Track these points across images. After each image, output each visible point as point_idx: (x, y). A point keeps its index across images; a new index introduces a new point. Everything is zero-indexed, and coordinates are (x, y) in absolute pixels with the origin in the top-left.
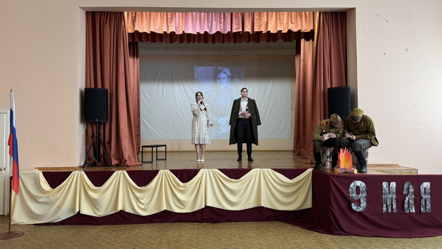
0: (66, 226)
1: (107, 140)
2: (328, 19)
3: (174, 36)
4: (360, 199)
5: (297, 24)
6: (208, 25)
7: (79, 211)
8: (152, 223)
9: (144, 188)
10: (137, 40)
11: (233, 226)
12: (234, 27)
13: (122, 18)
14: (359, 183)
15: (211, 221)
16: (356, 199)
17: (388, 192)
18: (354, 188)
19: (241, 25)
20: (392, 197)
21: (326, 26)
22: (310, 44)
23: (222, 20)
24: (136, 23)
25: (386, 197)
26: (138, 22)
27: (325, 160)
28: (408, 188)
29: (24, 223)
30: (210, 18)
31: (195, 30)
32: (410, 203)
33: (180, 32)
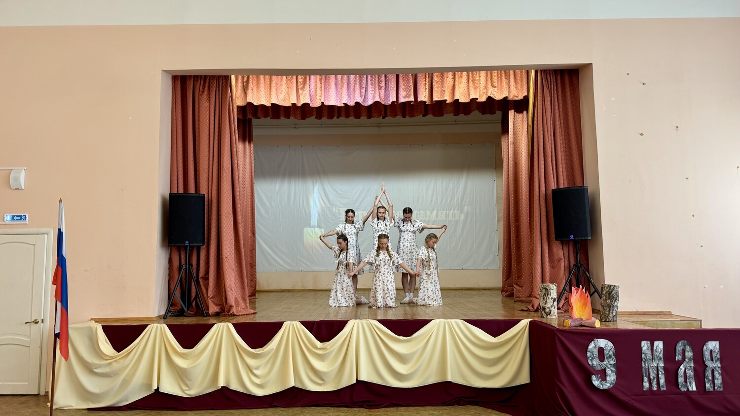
0: (137, 412)
1: (201, 274)
2: (549, 81)
3: (307, 109)
4: (605, 369)
5: (502, 87)
6: (361, 92)
7: (158, 388)
8: (272, 408)
9: (259, 351)
10: (249, 116)
11: (402, 413)
12: (402, 93)
13: (227, 85)
14: (602, 343)
15: (367, 406)
16: (599, 368)
17: (651, 357)
18: (596, 351)
19: (412, 90)
20: (658, 366)
21: (546, 92)
22: (523, 118)
23: (383, 84)
24: (250, 92)
25: (648, 366)
26: (252, 89)
27: (549, 306)
28: (684, 351)
29: (72, 407)
30: (364, 81)
31: (341, 100)
32: (688, 375)
33: (318, 104)
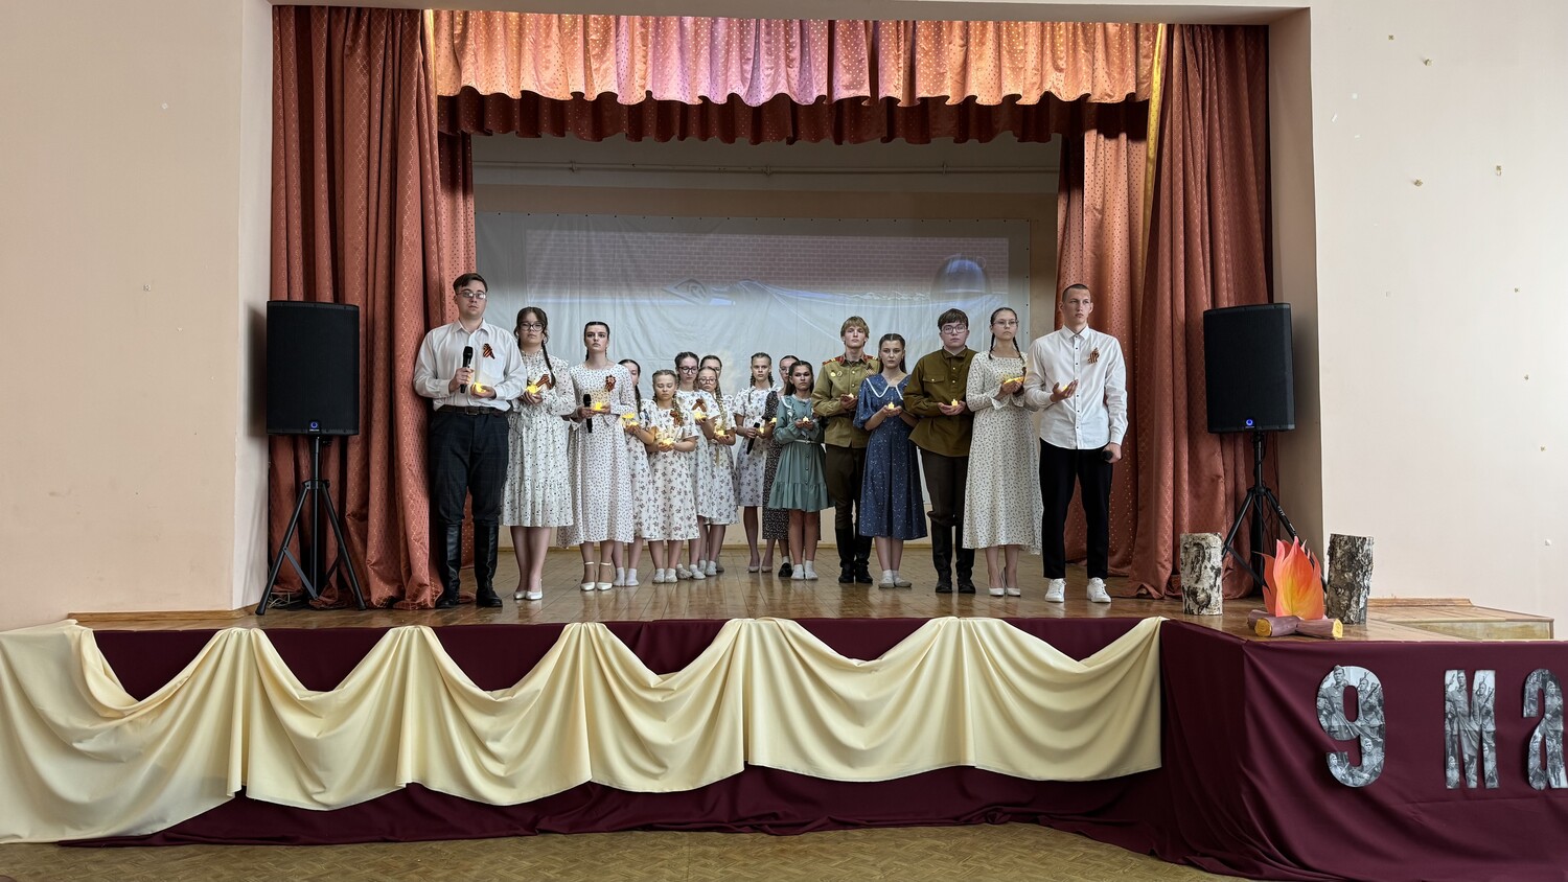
0: (191, 849)
1: (351, 505)
2: (1200, 53)
3: (606, 113)
4: (1359, 737)
5: (1076, 71)
6: (742, 71)
7: (244, 788)
8: (536, 835)
9: (502, 696)
10: (466, 127)
11: (860, 844)
12: (842, 77)
13: (415, 33)
14: (1354, 675)
15: (771, 826)
16: (1345, 737)
17: (1467, 709)
18: (1338, 695)
19: (866, 70)
20: (1481, 731)
21: (1193, 75)
23: (796, 54)
24: (468, 60)
25: (1459, 730)
26: (475, 55)
27: (1207, 586)
28: (1542, 694)
29: (19, 837)
30: (751, 45)
31: (694, 88)
32: (1549, 751)
33: (635, 97)
